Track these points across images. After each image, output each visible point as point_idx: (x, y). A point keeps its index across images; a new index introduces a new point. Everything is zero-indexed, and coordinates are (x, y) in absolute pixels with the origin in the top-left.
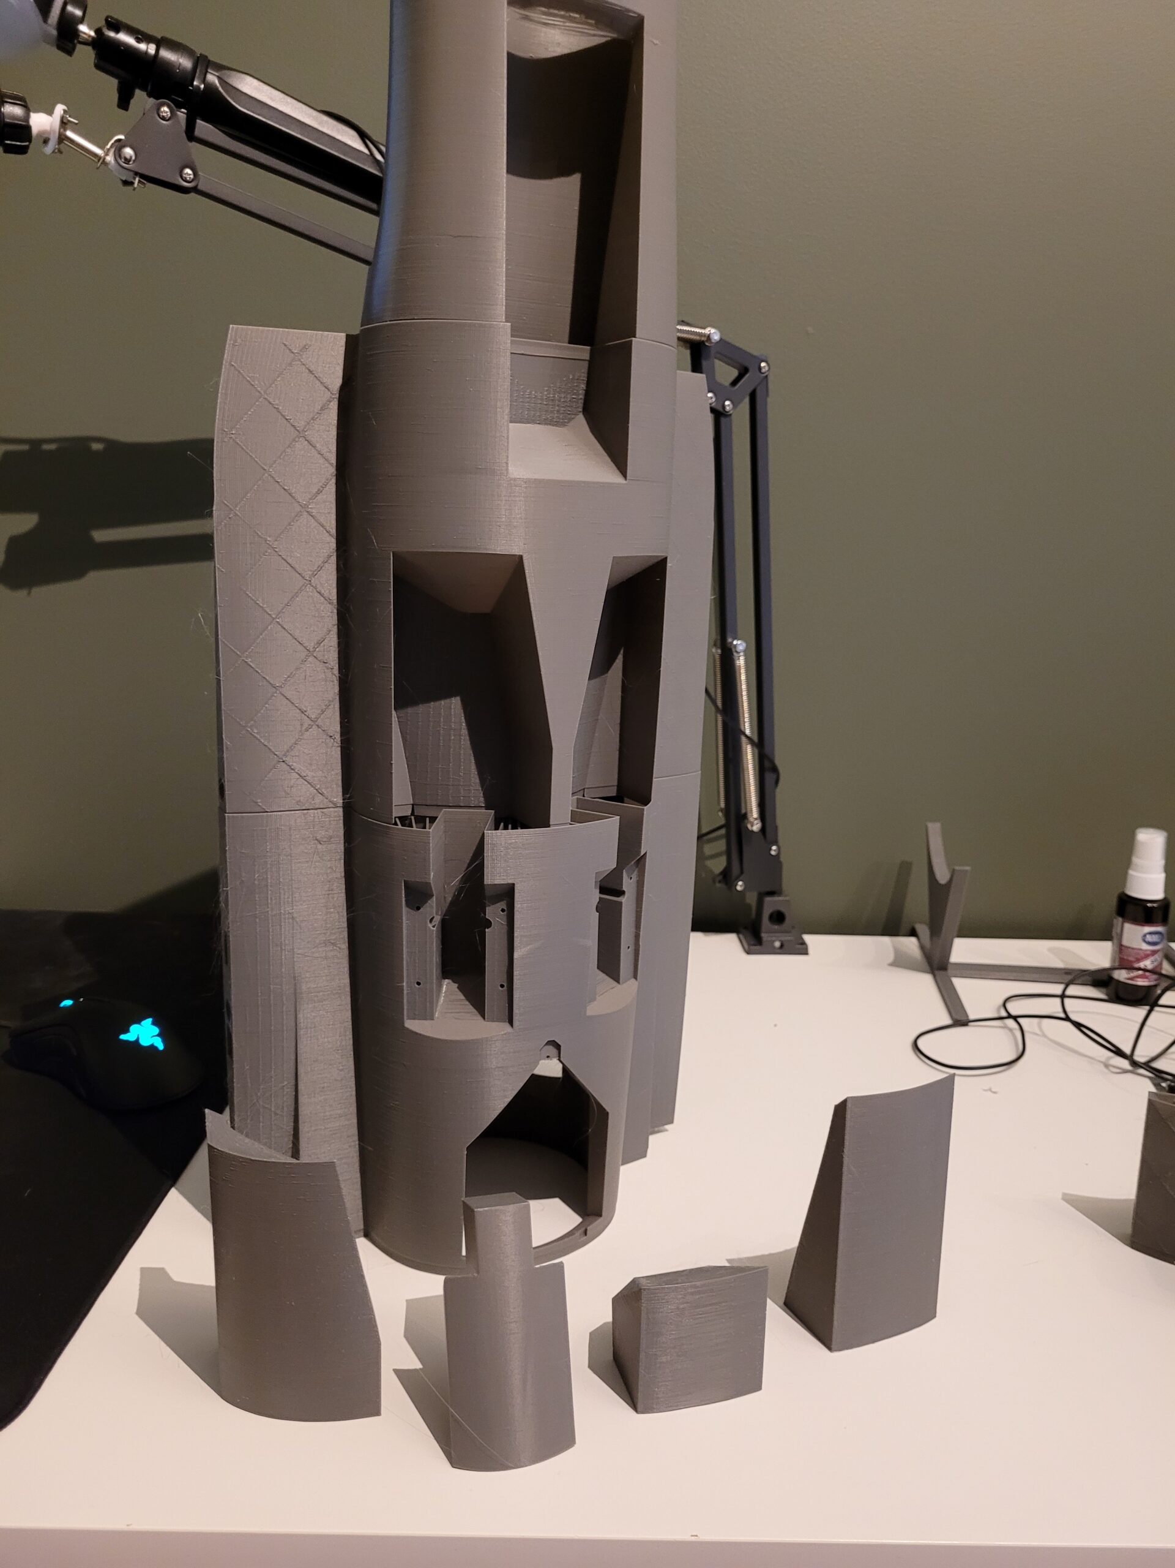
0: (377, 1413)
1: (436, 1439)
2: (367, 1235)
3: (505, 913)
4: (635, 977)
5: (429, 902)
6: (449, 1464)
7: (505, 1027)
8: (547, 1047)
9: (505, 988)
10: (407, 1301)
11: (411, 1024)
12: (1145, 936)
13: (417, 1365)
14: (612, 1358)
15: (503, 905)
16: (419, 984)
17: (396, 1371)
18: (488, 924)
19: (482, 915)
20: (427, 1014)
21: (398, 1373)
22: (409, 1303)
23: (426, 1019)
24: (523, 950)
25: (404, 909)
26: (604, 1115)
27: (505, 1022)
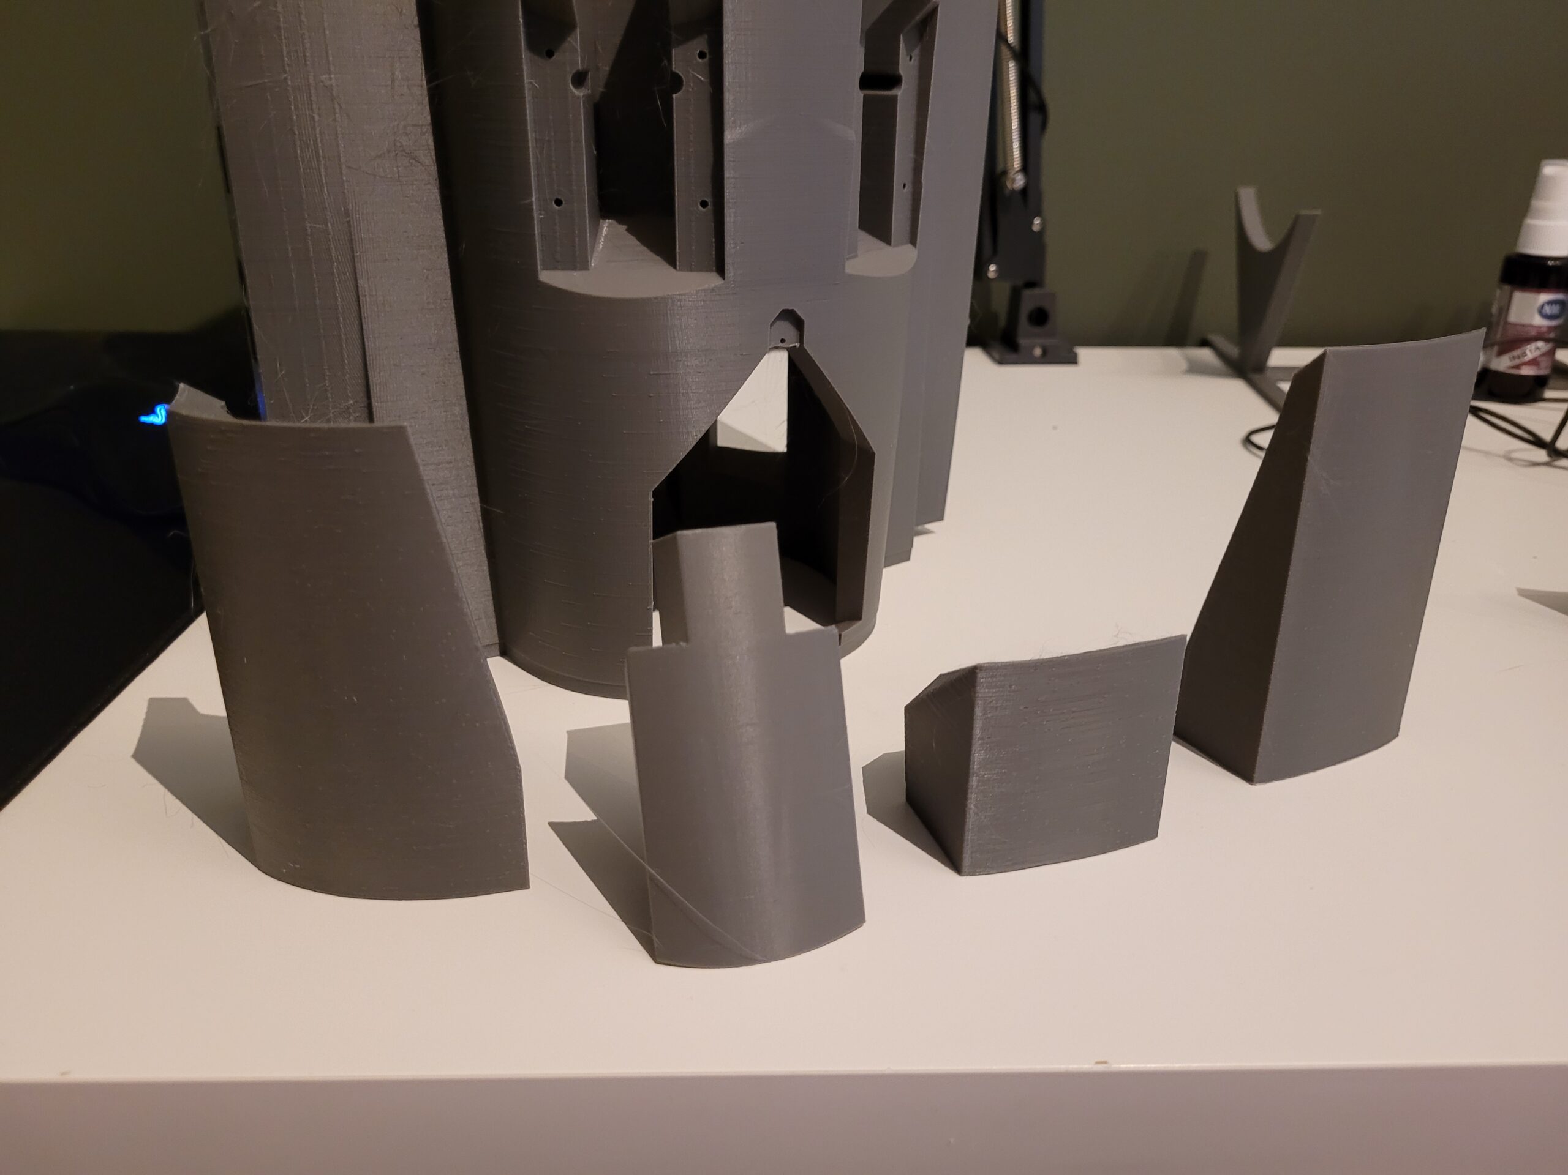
0: (522, 883)
1: (623, 921)
2: (504, 653)
3: (707, 59)
4: (913, 241)
5: (569, 39)
6: (650, 958)
7: (712, 280)
8: (778, 323)
9: (710, 207)
10: (568, 732)
11: (547, 277)
12: (1543, 306)
13: (587, 815)
14: (905, 800)
15: (700, 44)
16: (559, 202)
17: (556, 827)
18: (676, 83)
19: (666, 62)
20: (578, 261)
21: (559, 828)
22: (570, 733)
23: (575, 269)
24: (738, 131)
25: (525, 55)
26: (867, 457)
27: (711, 271)
